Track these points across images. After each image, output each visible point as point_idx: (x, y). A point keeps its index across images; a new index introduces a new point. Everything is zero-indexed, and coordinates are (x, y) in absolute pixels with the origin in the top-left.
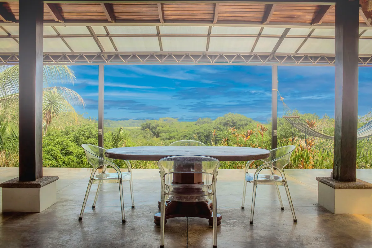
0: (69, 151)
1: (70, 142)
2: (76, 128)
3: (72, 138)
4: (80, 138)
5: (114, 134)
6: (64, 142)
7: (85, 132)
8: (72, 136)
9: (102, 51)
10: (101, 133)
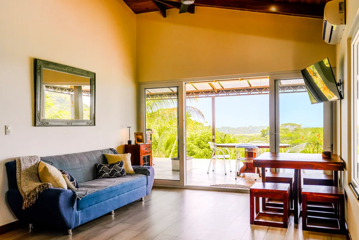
0: (193, 152)
1: (194, 145)
2: (198, 135)
3: (196, 143)
4: (201, 143)
5: (222, 139)
6: (190, 145)
7: (204, 138)
8: (195, 141)
9: (213, 89)
10: (214, 138)
